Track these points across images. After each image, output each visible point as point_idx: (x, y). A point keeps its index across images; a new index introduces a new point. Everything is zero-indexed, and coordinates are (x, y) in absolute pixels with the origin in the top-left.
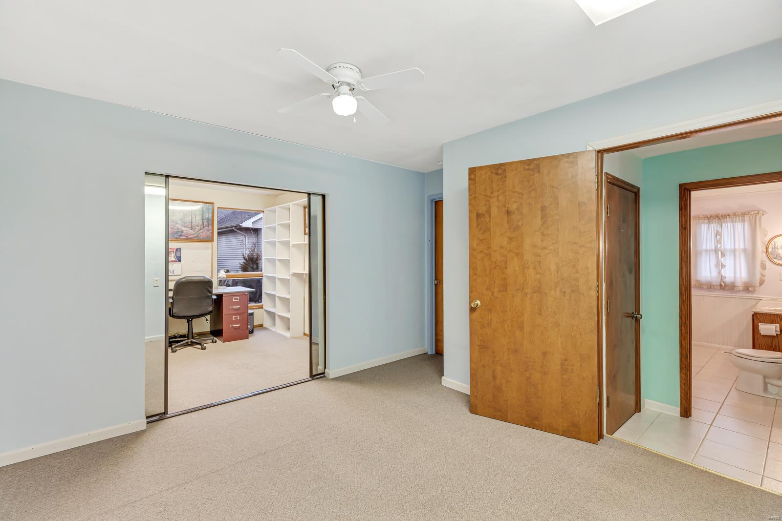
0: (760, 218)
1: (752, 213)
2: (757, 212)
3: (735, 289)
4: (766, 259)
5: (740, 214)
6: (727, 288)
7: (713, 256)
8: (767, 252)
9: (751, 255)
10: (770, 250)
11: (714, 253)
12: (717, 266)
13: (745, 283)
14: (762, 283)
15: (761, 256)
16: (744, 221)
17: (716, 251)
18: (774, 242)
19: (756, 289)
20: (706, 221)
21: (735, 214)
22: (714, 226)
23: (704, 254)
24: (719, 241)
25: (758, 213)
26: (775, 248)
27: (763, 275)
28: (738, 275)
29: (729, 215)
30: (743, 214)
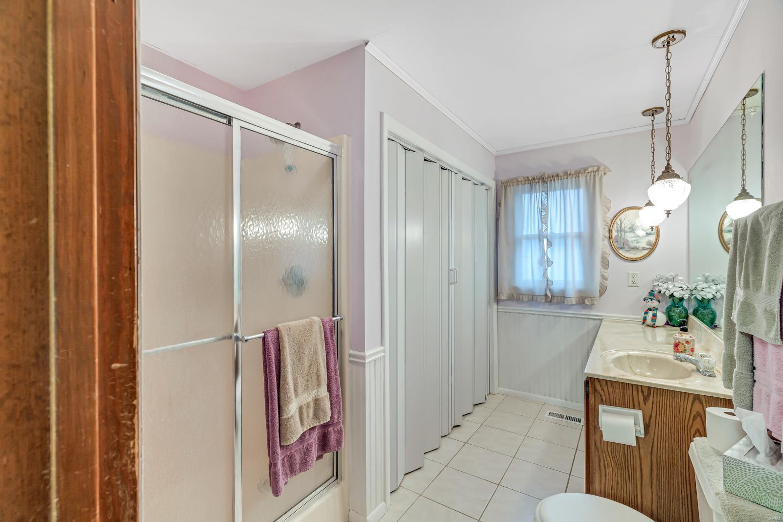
0: (601, 178)
1: (590, 170)
2: (596, 168)
3: (565, 303)
4: (608, 250)
5: (573, 172)
6: (555, 301)
7: (536, 245)
8: (610, 237)
9: (588, 242)
10: (614, 234)
11: (537, 241)
12: (541, 263)
13: (580, 291)
14: (603, 290)
15: (602, 244)
16: (578, 187)
17: (540, 237)
18: (620, 221)
19: (596, 302)
20: (527, 186)
21: (566, 173)
22: (538, 196)
23: (524, 242)
24: (544, 220)
25: (598, 170)
26: (621, 230)
27: (604, 278)
28: (570, 278)
29: (557, 176)
30: (578, 174)
